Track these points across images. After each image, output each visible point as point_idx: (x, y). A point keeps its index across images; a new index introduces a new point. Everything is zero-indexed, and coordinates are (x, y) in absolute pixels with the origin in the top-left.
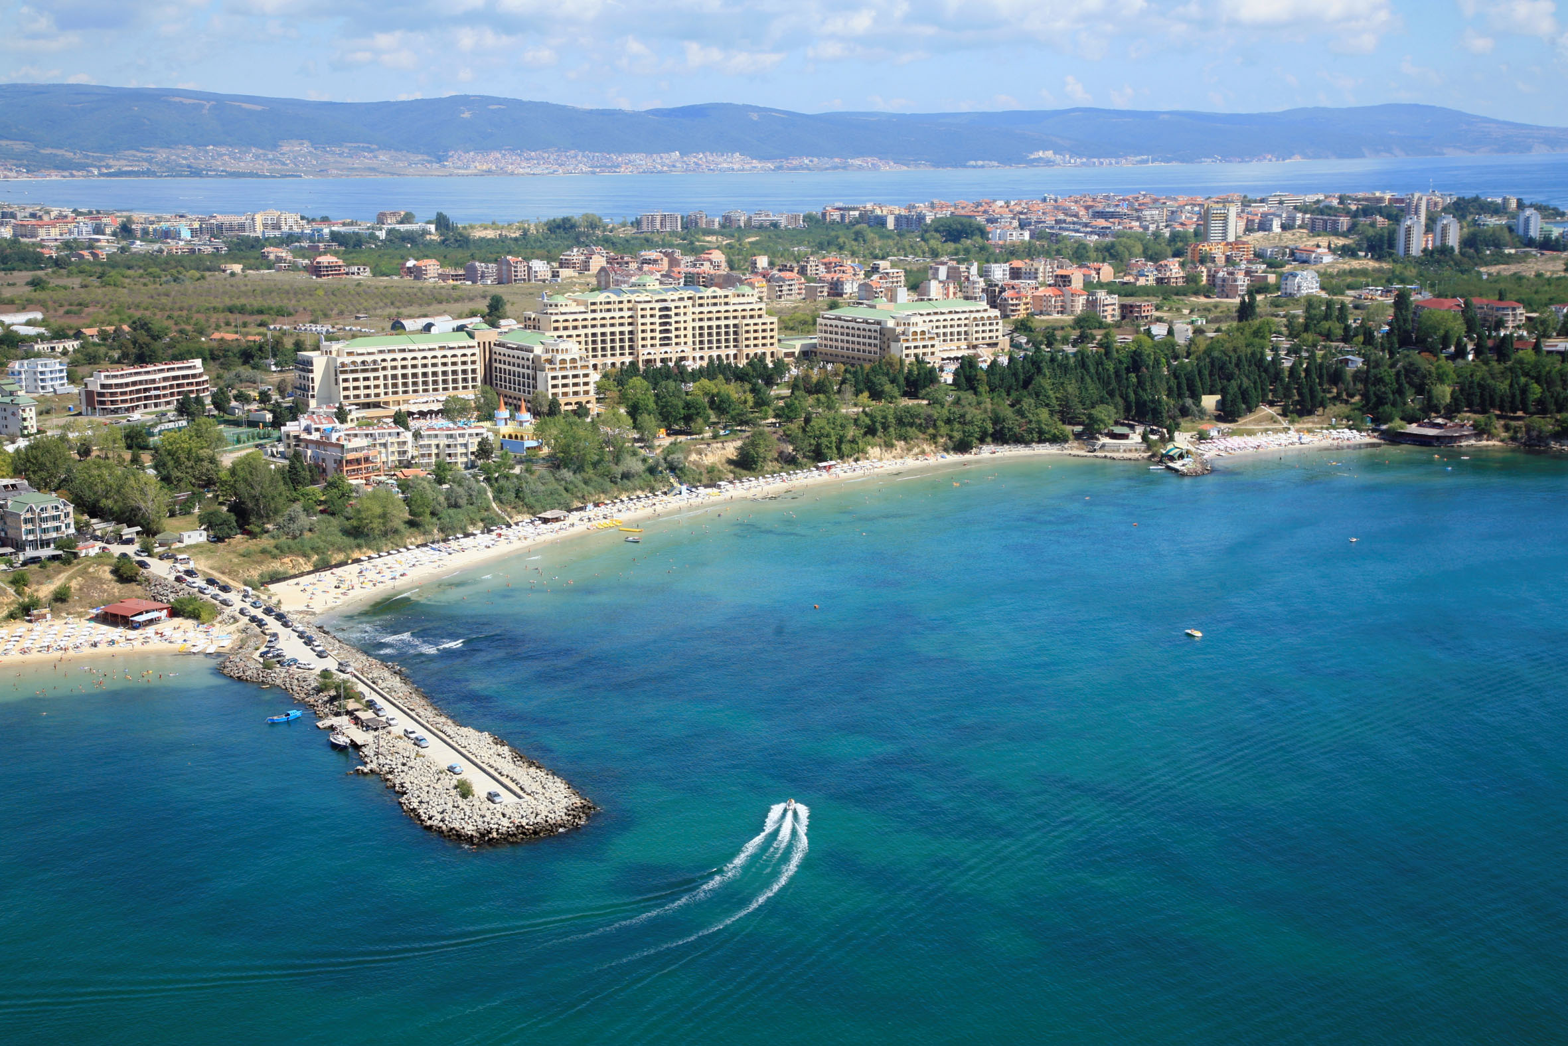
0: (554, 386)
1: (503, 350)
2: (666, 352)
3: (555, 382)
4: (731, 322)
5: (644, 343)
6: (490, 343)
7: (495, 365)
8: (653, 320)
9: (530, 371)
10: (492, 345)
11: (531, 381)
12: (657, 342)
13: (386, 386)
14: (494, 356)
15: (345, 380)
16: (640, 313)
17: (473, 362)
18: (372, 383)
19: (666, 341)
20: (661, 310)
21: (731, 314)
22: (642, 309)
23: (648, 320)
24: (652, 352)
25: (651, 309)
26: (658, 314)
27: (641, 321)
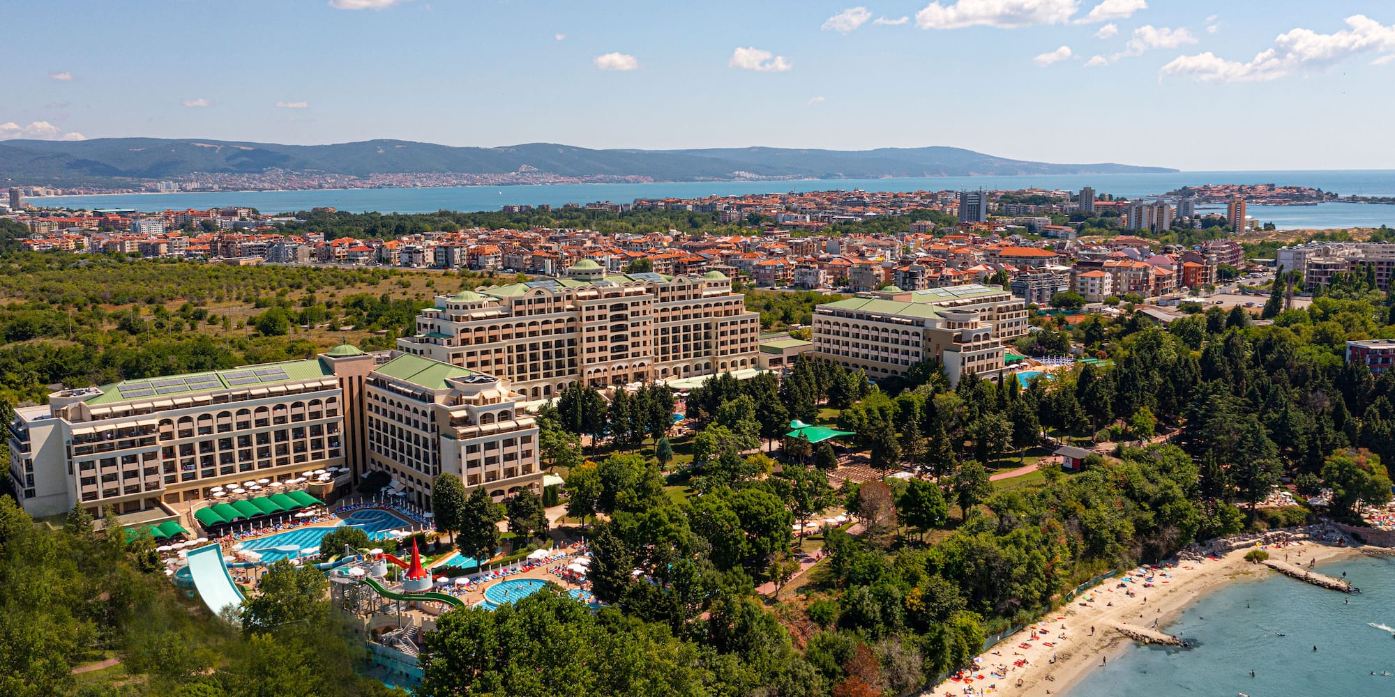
0: (472, 464)
1: (381, 392)
2: (620, 368)
3: (473, 457)
4: (702, 321)
5: (591, 355)
6: (360, 378)
7: (369, 413)
8: (602, 323)
9: (428, 435)
10: (363, 381)
11: (430, 451)
12: (609, 354)
13: (170, 468)
14: (368, 400)
15: (84, 466)
16: (585, 314)
17: (332, 413)
18: (140, 466)
19: (619, 353)
20: (613, 308)
21: (701, 311)
22: (588, 309)
23: (596, 323)
24: (602, 368)
25: (600, 307)
26: (609, 314)
27: (585, 324)
